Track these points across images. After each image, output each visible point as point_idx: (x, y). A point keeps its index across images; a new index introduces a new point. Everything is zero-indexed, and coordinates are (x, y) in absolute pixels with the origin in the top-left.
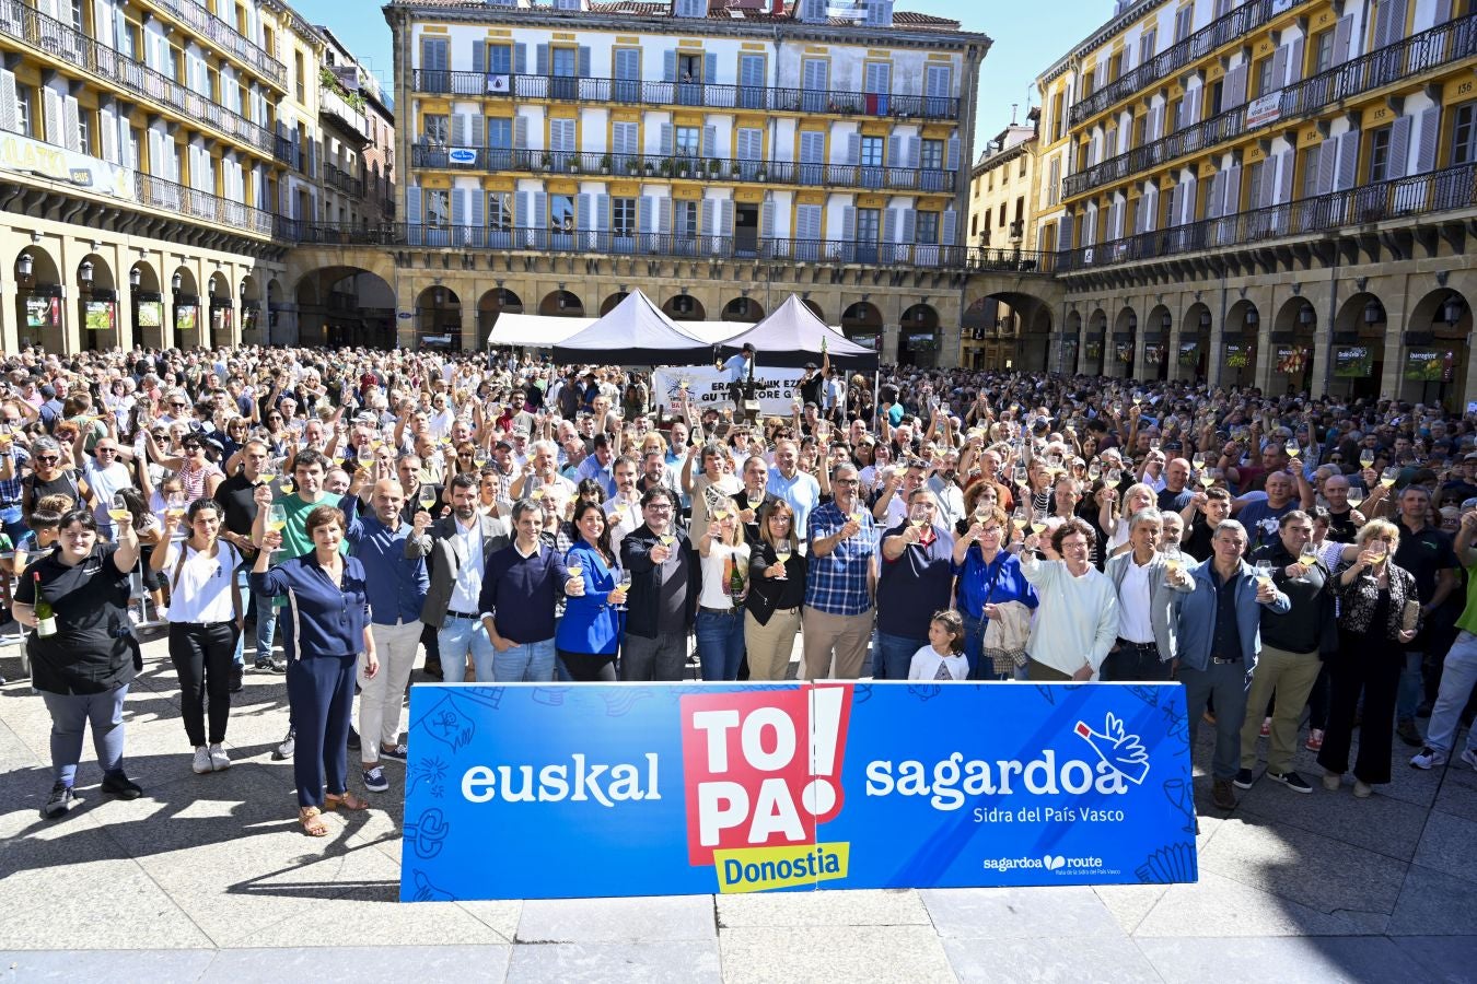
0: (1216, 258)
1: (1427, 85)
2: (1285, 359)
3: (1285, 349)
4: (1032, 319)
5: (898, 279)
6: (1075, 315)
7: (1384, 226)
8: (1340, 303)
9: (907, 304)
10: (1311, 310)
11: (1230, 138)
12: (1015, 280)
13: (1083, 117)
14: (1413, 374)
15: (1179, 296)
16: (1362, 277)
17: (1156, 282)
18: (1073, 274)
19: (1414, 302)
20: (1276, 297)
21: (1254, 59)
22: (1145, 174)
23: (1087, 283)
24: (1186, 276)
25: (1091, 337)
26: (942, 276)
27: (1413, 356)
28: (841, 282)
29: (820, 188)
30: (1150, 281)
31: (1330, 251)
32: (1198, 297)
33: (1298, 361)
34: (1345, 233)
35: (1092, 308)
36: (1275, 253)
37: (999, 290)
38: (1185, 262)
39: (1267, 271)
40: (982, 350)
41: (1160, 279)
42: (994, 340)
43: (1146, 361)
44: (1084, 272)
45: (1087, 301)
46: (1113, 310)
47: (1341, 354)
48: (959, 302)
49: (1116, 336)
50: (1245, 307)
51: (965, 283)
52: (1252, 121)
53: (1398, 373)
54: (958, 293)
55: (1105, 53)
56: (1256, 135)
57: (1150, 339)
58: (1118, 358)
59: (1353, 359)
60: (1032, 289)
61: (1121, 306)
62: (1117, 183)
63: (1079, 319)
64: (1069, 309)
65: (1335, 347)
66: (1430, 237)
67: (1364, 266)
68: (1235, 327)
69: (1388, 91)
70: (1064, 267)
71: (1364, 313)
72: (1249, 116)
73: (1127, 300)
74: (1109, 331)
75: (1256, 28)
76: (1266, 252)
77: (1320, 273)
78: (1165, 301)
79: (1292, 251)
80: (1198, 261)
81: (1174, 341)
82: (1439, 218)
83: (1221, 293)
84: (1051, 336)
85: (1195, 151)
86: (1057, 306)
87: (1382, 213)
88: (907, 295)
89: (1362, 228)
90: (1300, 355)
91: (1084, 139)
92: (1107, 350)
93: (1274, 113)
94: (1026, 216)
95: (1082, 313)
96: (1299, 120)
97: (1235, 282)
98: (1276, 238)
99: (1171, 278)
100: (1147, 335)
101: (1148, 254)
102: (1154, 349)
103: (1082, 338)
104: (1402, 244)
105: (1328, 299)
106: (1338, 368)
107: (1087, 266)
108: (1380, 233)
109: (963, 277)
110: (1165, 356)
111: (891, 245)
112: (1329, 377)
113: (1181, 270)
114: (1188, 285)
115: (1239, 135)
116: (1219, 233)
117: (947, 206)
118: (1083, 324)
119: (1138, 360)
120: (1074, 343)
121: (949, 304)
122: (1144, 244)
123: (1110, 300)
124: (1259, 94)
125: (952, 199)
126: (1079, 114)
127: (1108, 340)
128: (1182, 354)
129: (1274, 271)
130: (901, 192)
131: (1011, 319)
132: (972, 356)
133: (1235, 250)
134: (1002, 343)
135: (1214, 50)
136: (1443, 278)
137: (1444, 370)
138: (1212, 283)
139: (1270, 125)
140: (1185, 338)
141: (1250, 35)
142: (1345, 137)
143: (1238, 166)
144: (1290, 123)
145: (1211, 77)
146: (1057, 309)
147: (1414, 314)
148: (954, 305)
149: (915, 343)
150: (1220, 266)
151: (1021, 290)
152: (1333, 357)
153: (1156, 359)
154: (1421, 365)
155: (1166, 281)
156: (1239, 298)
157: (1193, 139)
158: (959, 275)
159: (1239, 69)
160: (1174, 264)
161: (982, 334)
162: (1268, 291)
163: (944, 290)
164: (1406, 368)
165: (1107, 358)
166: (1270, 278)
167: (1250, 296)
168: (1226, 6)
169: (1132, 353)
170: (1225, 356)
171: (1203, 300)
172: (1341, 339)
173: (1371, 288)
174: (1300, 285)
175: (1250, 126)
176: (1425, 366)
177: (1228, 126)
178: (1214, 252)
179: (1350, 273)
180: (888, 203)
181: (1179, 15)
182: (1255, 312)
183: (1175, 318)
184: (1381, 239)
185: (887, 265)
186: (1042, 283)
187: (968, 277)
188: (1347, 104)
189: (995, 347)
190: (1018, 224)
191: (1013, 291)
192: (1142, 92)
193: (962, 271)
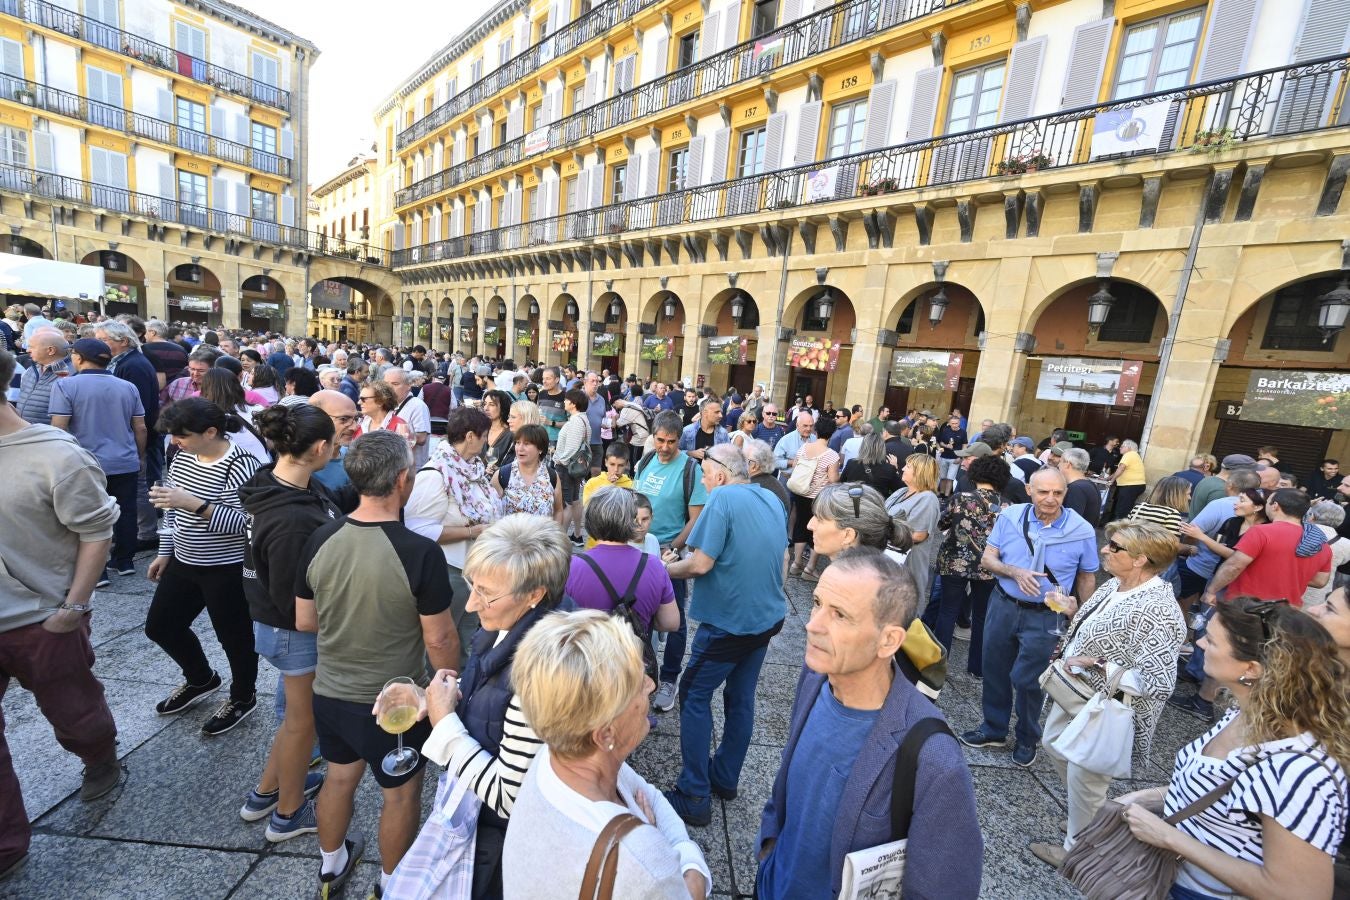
0: (507, 259)
1: (652, 127)
2: (558, 340)
3: (558, 333)
4: (379, 304)
5: (235, 248)
6: (410, 303)
7: (626, 237)
8: (595, 300)
9: (247, 274)
10: (575, 305)
11: (514, 164)
12: (358, 268)
13: (410, 141)
14: (647, 355)
15: (483, 289)
16: (609, 280)
17: (466, 279)
18: (405, 268)
19: (645, 300)
20: (550, 293)
21: (529, 103)
22: (453, 190)
23: (416, 277)
24: (487, 274)
25: (422, 320)
26: (282, 253)
27: (646, 341)
28: (162, 238)
30: (461, 277)
31: (587, 257)
32: (496, 291)
33: (567, 343)
34: (598, 241)
35: (422, 298)
36: (549, 257)
37: (343, 274)
38: (485, 262)
39: (543, 272)
40: (345, 327)
41: (469, 277)
42: (353, 320)
43: (461, 340)
44: (412, 267)
45: (419, 291)
46: (437, 300)
47: (597, 339)
48: (304, 279)
49: (439, 320)
50: (530, 300)
51: (308, 263)
52: (528, 150)
53: (636, 353)
54: (301, 270)
55: (422, 93)
56: (531, 161)
57: (465, 324)
58: (442, 338)
59: (605, 342)
60: (373, 277)
61: (442, 296)
62: (433, 197)
63: (413, 306)
64: (406, 298)
65: (592, 333)
66: (656, 248)
67: (611, 272)
68: (523, 317)
69: (625, 129)
70: (399, 264)
71: (613, 309)
72: (527, 146)
73: (446, 292)
74: (434, 316)
75: (528, 75)
76: (542, 256)
77: (579, 275)
78: (473, 294)
79: (561, 256)
80: (494, 261)
81: (481, 324)
82: (663, 233)
83: (511, 288)
84: (394, 318)
85: (489, 173)
86: (396, 292)
87: (622, 229)
88: (248, 265)
89: (610, 238)
90: (569, 338)
91: (410, 162)
92: (434, 331)
93: (544, 144)
94: (370, 223)
95: (415, 301)
96: (563, 150)
97: (523, 279)
98: (548, 244)
99: (476, 275)
100: (461, 319)
101: (458, 254)
102: (467, 330)
103: (416, 321)
104: (636, 254)
105: (587, 296)
106: (595, 348)
107: (414, 263)
108: (622, 244)
109: (305, 258)
110: (474, 335)
111: (222, 214)
112: (589, 357)
113: (484, 269)
114: (488, 281)
115: (520, 161)
116: (508, 240)
117: (284, 190)
118: (416, 310)
119: (456, 339)
120: (410, 324)
121: (294, 279)
122: (457, 246)
123: (434, 290)
124: (534, 129)
125: (288, 184)
126: (405, 141)
127: (434, 323)
128: (487, 335)
129: (548, 273)
130: (228, 164)
131: (364, 304)
132: (337, 332)
133: (520, 252)
134: (359, 323)
135: (499, 91)
136: (664, 283)
137: (668, 352)
138: (506, 280)
139: (541, 153)
140: (488, 323)
141: (525, 80)
142: (595, 169)
143: (520, 189)
144: (556, 152)
145: (498, 117)
146: (396, 298)
147: (646, 310)
148: (299, 281)
149: (260, 311)
150: (513, 266)
151: (363, 277)
152: (591, 341)
153: (468, 338)
154: (651, 349)
155: (473, 278)
156: (525, 293)
157: (488, 162)
158: (300, 255)
159: (518, 110)
160: (477, 264)
161: (343, 315)
162: (545, 287)
163: (286, 265)
164: (641, 350)
165: (434, 337)
166: (547, 278)
167: (533, 292)
168: (507, 55)
169: (452, 332)
170: (517, 337)
171: (500, 294)
172: (597, 328)
173: (615, 289)
174: (566, 284)
175: (527, 154)
176: (655, 349)
177: (510, 155)
178: (505, 254)
179: (605, 275)
180: (215, 172)
181: (473, 66)
182: (536, 305)
183: (480, 307)
184: (623, 248)
185: (219, 232)
186: (382, 274)
187: (310, 258)
188: (596, 139)
189: (354, 326)
190: (365, 229)
191: (356, 276)
192: (449, 124)
193: (303, 251)
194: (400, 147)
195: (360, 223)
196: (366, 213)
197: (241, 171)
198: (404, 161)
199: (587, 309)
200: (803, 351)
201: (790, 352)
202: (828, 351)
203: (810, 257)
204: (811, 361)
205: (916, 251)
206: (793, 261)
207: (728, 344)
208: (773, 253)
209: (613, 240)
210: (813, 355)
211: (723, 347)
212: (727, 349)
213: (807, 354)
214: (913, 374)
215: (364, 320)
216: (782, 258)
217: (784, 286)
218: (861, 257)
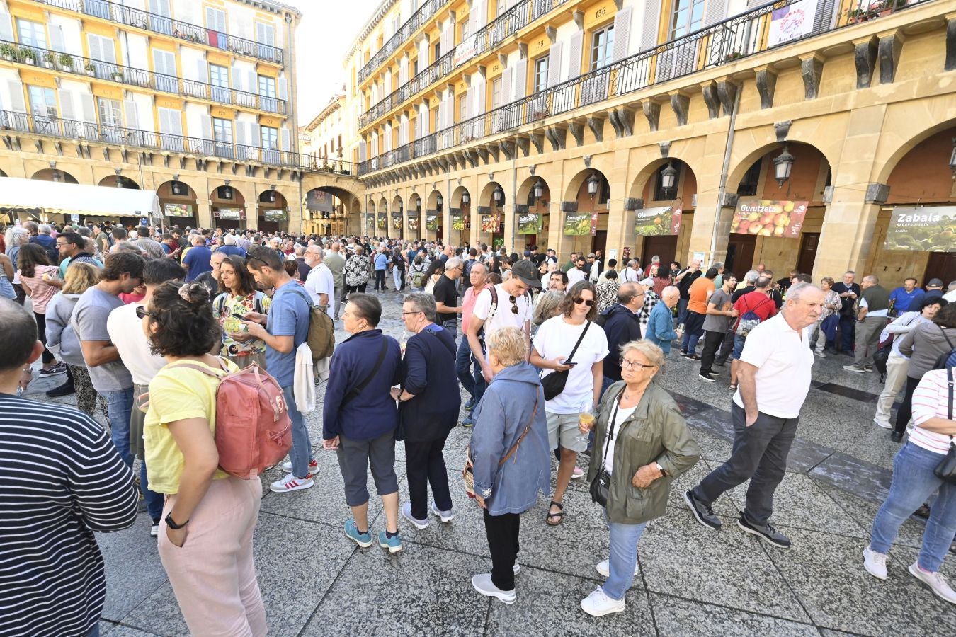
0: (443, 158)
1: (574, 11)
2: (487, 223)
3: (487, 217)
4: (351, 206)
5: (252, 171)
6: (372, 202)
7: (549, 122)
8: (519, 184)
9: (261, 190)
10: (501, 191)
11: (447, 75)
12: (335, 179)
13: (368, 75)
14: (570, 232)
15: (424, 185)
16: (533, 165)
17: (411, 178)
18: (367, 176)
19: (568, 180)
20: (479, 183)
21: (458, 20)
22: (400, 107)
23: (375, 182)
24: (427, 173)
25: (381, 215)
26: (283, 172)
27: (569, 218)
28: (205, 169)
29: (176, 96)
30: (408, 178)
31: (512, 146)
32: (434, 187)
33: (495, 225)
34: (522, 130)
35: (380, 197)
36: (477, 151)
37: (325, 185)
38: (426, 163)
39: (473, 165)
40: (329, 225)
41: (413, 177)
42: (334, 219)
43: (409, 228)
44: (372, 174)
45: (377, 192)
46: (390, 198)
47: (521, 219)
48: (298, 190)
49: (393, 213)
50: (462, 191)
51: (301, 178)
52: (459, 60)
53: (559, 230)
54: (296, 184)
55: (376, 33)
56: (461, 70)
57: (411, 215)
58: (395, 228)
59: (529, 222)
60: (346, 185)
61: (394, 195)
62: (386, 115)
63: (374, 205)
64: (369, 199)
65: (517, 215)
66: (579, 129)
67: (534, 158)
68: (457, 205)
69: (547, 19)
70: (363, 173)
71: (537, 194)
72: (457, 57)
73: (397, 191)
74: (389, 211)
76: (472, 151)
77: (505, 163)
78: (417, 191)
79: (488, 148)
80: (433, 161)
81: (423, 215)
82: (587, 112)
83: (447, 182)
84: (361, 215)
85: (427, 87)
86: (361, 193)
87: (546, 115)
88: (261, 183)
89: (534, 125)
90: (496, 221)
91: (368, 92)
92: (389, 222)
93: (472, 51)
94: (343, 145)
95: (375, 201)
96: (489, 53)
97: (456, 174)
98: (477, 139)
99: (419, 175)
100: (409, 212)
101: (405, 159)
102: (413, 220)
103: (376, 216)
104: (559, 137)
105: (512, 182)
106: (520, 228)
107: (373, 170)
108: (546, 129)
109: (298, 174)
110: (419, 223)
111: (242, 147)
112: (515, 236)
113: (425, 168)
114: (428, 179)
115: (451, 72)
116: (443, 142)
117: (282, 125)
118: (376, 207)
119: (405, 228)
120: (372, 219)
121: (292, 191)
122: (404, 152)
123: (388, 191)
124: (462, 41)
125: (285, 120)
126: (364, 76)
127: (389, 216)
128: (429, 223)
129: (477, 165)
130: (245, 109)
131: (341, 206)
132: (325, 228)
133: (453, 151)
134: (338, 221)
135: (433, 15)
136: (588, 161)
137: (591, 227)
138: (442, 176)
139: (470, 60)
140: (429, 213)
142: (518, 65)
143: (452, 97)
144: (483, 56)
145: (433, 39)
146: (362, 199)
147: (568, 190)
148: (295, 192)
149: (270, 217)
151: (339, 185)
152: (517, 222)
153: (415, 227)
154: (575, 226)
155: (416, 177)
156: (458, 185)
157: (426, 79)
158: (295, 172)
159: (449, 29)
160: (420, 165)
161: (328, 216)
162: (475, 179)
163: (286, 180)
164: (564, 227)
165: (389, 227)
166: (476, 170)
167: (464, 183)
169: (402, 223)
170: (452, 223)
171: (438, 188)
172: (521, 210)
173: (538, 173)
174: (493, 174)
175: (457, 64)
176: (578, 225)
177: (443, 68)
178: (442, 153)
179: (526, 163)
180: (236, 116)
182: (468, 194)
183: (423, 200)
184: (546, 133)
185: (241, 161)
186: (351, 182)
187: (302, 174)
188: (519, 36)
189: (335, 223)
190: (340, 150)
191: (334, 185)
192: (394, 54)
193: (296, 169)
194: (360, 81)
195: (336, 146)
196: (340, 138)
197: (253, 113)
198: (364, 92)
199: (512, 194)
200: (754, 216)
201: (736, 219)
202: (789, 214)
203: (768, 111)
204: (764, 226)
205: (937, 81)
206: (741, 119)
207: (659, 215)
208: (716, 115)
209: (537, 126)
210: (768, 220)
211: (653, 218)
212: (658, 220)
213: (759, 220)
214: (925, 235)
215: (341, 218)
216: (728, 117)
217: (729, 148)
218: (844, 100)
